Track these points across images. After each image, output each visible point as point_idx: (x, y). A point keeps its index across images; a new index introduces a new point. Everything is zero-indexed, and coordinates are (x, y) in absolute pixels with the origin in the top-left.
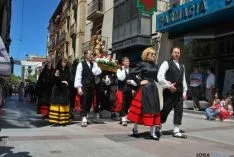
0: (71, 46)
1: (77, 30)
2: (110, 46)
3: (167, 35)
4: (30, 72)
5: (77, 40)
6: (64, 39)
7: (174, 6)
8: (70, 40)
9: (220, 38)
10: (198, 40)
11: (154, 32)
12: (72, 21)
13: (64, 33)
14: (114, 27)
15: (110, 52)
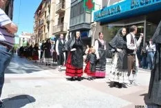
0: (46, 28)
1: (50, 18)
2: (68, 28)
3: (99, 23)
5: (50, 24)
6: (43, 24)
7: (104, 8)
8: (46, 24)
9: (128, 26)
10: (116, 27)
11: (92, 21)
12: (48, 14)
13: (43, 20)
14: (71, 18)
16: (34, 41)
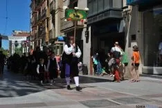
1: (56, 6)
3: (136, 7)
4: (16, 45)
5: (56, 16)
6: (45, 15)
8: (50, 16)
11: (125, 5)
13: (44, 10)
15: (85, 26)
16: (32, 44)
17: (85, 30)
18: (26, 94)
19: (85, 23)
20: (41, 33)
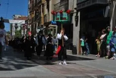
4: (16, 28)
15: (75, 11)
17: (75, 15)
18: (22, 68)
19: (75, 9)
20: (37, 18)
